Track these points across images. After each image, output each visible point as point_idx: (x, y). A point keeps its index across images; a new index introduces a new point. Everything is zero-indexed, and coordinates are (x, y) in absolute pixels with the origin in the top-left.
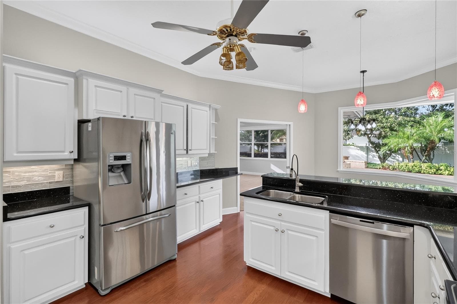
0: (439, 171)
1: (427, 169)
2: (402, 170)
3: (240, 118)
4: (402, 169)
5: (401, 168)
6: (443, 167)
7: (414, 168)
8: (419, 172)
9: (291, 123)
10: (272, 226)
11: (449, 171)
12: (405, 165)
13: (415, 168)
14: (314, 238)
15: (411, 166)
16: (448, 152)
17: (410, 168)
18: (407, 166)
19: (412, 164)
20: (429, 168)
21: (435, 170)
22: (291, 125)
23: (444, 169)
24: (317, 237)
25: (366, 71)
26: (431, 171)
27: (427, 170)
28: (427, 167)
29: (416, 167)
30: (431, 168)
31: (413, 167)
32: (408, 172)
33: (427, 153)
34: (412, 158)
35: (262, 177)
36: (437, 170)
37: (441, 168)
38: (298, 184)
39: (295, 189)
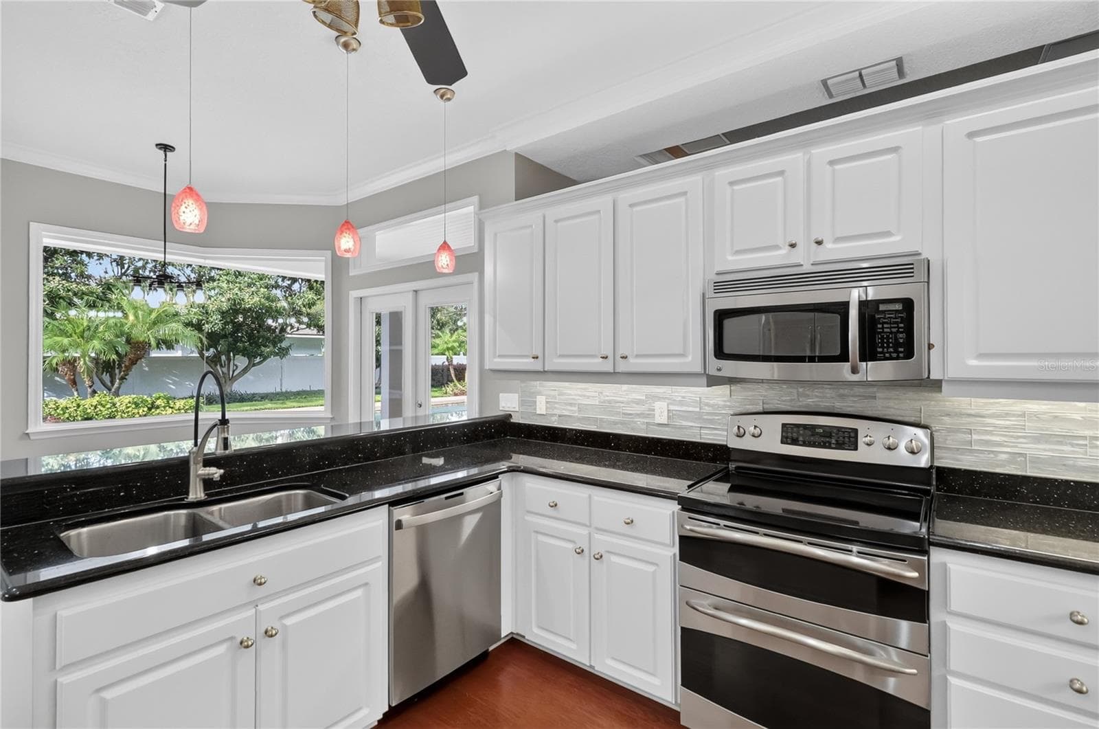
0: (153, 410)
1: (130, 409)
2: (68, 418)
4: (67, 415)
5: (64, 413)
6: (160, 400)
7: (98, 409)
8: (112, 417)
10: (217, 644)
11: (172, 408)
12: (74, 405)
13: (100, 410)
14: (359, 593)
15: (92, 406)
16: (147, 369)
17: (89, 411)
18: (78, 406)
19: (95, 401)
20: (134, 406)
21: (146, 409)
23: (163, 405)
25: (173, 147)
26: (138, 413)
27: (128, 412)
28: (129, 405)
29: (104, 407)
30: (137, 405)
31: (96, 407)
32: (82, 420)
33: (124, 371)
34: (90, 387)
36: (150, 409)
37: (158, 402)
38: (199, 472)
39: (187, 493)
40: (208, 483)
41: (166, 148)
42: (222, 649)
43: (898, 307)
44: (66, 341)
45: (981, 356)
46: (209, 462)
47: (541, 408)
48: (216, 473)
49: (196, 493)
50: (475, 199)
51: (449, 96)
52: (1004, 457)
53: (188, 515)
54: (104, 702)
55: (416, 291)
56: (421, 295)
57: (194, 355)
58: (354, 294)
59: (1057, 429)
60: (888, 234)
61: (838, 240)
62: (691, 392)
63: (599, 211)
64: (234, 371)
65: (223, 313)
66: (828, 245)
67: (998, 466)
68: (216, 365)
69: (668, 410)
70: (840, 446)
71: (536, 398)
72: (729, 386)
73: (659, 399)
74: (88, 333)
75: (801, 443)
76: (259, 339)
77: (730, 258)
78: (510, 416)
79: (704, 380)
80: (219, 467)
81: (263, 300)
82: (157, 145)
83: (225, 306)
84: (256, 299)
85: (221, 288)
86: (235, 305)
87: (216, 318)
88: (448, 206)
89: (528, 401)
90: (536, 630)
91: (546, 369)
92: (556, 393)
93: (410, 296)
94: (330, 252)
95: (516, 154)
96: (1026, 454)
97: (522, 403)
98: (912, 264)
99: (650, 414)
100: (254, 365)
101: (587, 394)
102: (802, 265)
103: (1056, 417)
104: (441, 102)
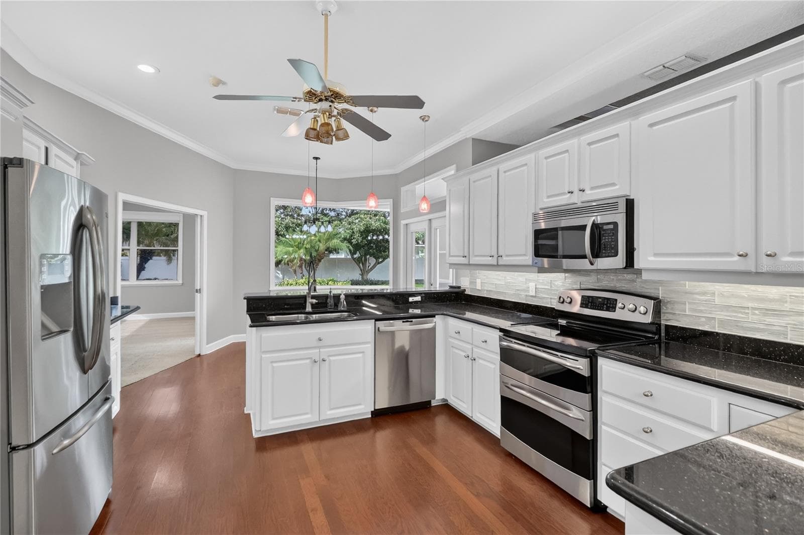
3: (122, 192)
9: (204, 213)
10: (307, 359)
14: (360, 355)
15: (302, 283)
22: (205, 216)
23: (332, 284)
24: (363, 352)
25: (320, 158)
34: (301, 273)
35: (246, 300)
37: (330, 283)
38: (310, 301)
39: (305, 309)
40: (313, 305)
41: (316, 158)
42: (308, 361)
43: (611, 226)
44: (291, 249)
45: (656, 255)
46: (313, 297)
47: (479, 287)
48: (314, 301)
49: (309, 308)
50: (454, 166)
51: (427, 119)
52: (703, 319)
53: (305, 317)
54: (273, 367)
55: (430, 220)
56: (433, 222)
57: (348, 257)
58: (403, 222)
59: (733, 302)
60: (613, 184)
61: (592, 188)
62: (547, 277)
63: (491, 176)
64: (368, 267)
65: (362, 232)
66: (588, 192)
67: (700, 325)
68: (360, 263)
69: (536, 288)
70: (608, 310)
71: (476, 280)
72: (564, 274)
73: (530, 281)
74: (299, 245)
75: (589, 307)
76: (381, 247)
77: (545, 200)
78: (465, 290)
79: (536, 269)
80: (317, 300)
81: (382, 224)
82: (314, 158)
83: (362, 229)
84: (378, 224)
85: (361, 218)
86: (367, 227)
87: (357, 235)
88: (426, 178)
89: (473, 282)
90: (452, 398)
91: (471, 263)
92: (485, 277)
93: (427, 222)
94: (392, 200)
95: (473, 139)
96: (715, 318)
97: (471, 283)
98: (617, 203)
99: (527, 290)
100: (379, 263)
101: (500, 278)
102: (577, 204)
103: (732, 295)
104: (423, 123)
